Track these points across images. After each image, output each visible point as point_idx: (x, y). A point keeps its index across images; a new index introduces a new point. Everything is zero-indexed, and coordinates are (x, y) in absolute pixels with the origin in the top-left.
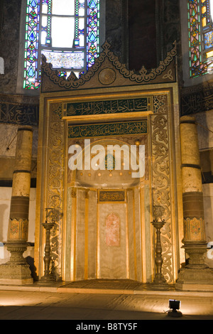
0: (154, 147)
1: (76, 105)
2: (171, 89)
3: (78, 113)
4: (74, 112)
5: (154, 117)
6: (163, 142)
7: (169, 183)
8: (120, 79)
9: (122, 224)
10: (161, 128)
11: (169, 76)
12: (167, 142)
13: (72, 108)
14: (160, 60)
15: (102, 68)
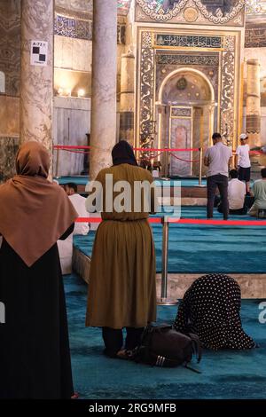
0: (223, 77)
1: (164, 37)
2: (240, 32)
3: (166, 44)
4: (163, 43)
5: (224, 53)
6: (230, 74)
7: (233, 106)
8: (201, 19)
9: (188, 135)
10: (229, 63)
11: (238, 20)
12: (233, 74)
13: (161, 39)
14: (234, 6)
15: (187, 6)
